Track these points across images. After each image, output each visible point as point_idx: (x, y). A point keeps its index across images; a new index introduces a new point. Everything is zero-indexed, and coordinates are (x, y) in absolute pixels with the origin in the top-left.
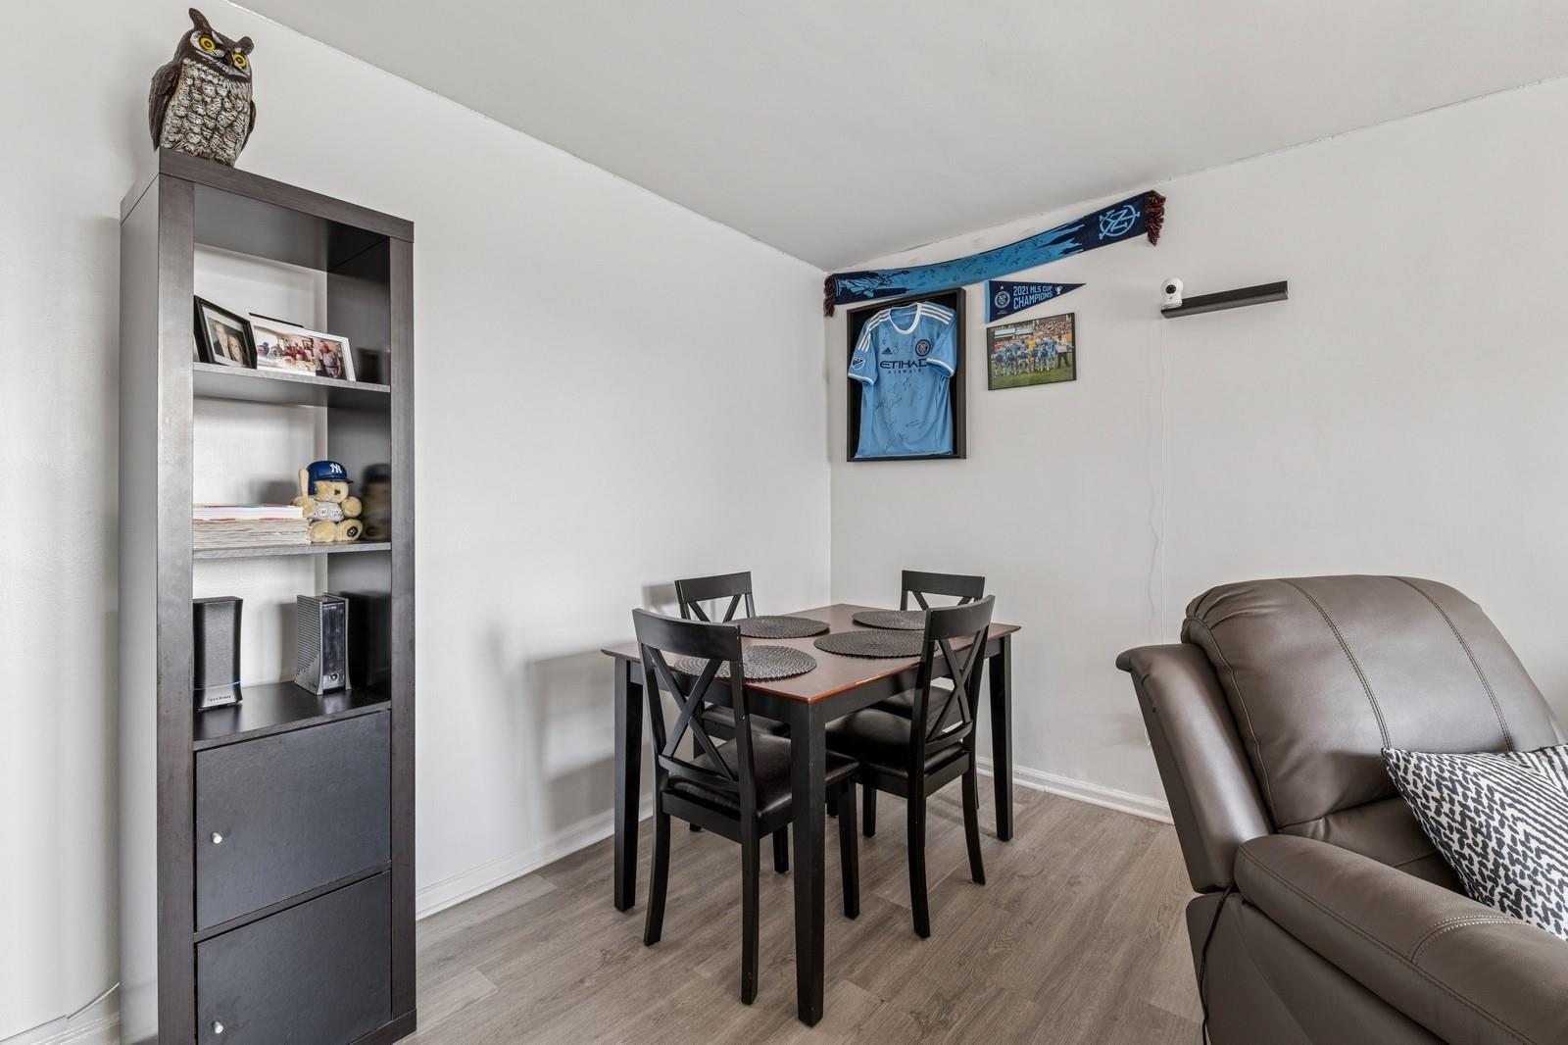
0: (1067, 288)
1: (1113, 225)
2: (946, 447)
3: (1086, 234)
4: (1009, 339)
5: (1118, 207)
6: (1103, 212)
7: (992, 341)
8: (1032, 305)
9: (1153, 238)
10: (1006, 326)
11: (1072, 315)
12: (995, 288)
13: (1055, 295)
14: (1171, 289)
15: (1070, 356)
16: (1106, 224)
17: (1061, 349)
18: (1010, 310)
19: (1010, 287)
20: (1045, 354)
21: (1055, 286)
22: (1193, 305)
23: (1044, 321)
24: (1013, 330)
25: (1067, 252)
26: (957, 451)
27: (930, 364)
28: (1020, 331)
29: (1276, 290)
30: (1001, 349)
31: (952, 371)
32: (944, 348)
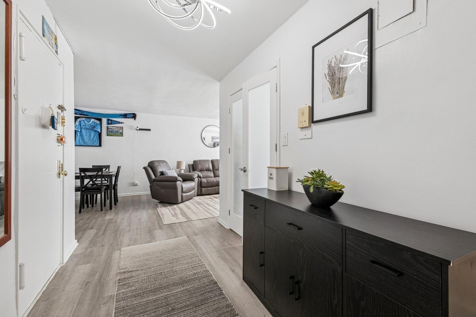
0: (122, 123)
1: (129, 116)
2: (98, 145)
3: (125, 116)
4: (111, 128)
5: (130, 114)
6: (128, 114)
7: (108, 128)
8: (115, 124)
9: (135, 119)
10: (111, 126)
11: (123, 127)
12: (108, 120)
13: (120, 123)
14: (138, 127)
15: (122, 133)
16: (128, 116)
17: (120, 132)
18: (111, 124)
19: (111, 120)
20: (118, 132)
21: (120, 122)
22: (140, 129)
23: (118, 127)
24: (112, 127)
25: (122, 118)
26: (100, 145)
27: (95, 130)
28: (113, 128)
29: (149, 130)
30: (110, 130)
31: (100, 132)
32: (98, 127)
